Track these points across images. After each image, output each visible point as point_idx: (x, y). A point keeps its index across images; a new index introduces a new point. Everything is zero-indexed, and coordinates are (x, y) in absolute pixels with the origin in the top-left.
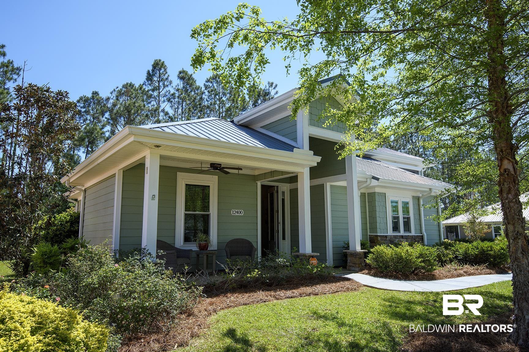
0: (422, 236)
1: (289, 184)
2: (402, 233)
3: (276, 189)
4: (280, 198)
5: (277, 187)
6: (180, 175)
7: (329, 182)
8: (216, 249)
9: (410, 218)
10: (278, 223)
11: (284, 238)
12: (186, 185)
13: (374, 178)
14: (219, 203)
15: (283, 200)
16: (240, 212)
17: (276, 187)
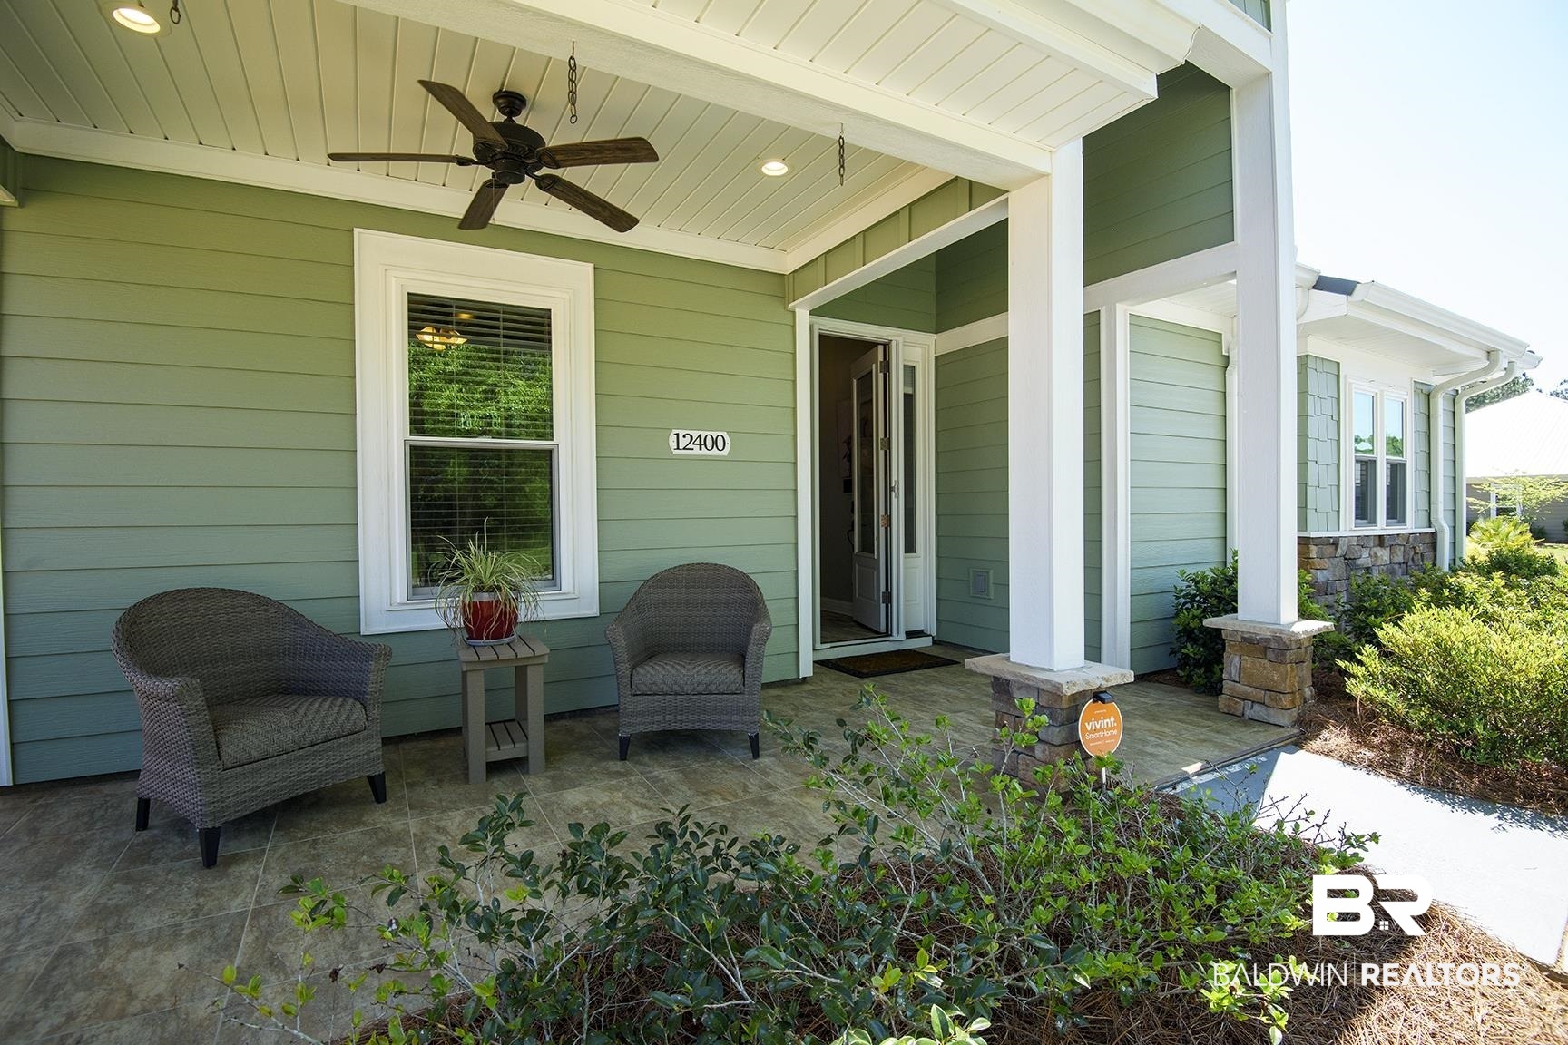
0: (1434, 535)
1: (933, 337)
2: (1382, 526)
3: (881, 358)
4: (898, 389)
5: (886, 345)
6: (371, 245)
7: (1121, 300)
8: (595, 611)
9: (1403, 465)
10: (889, 489)
11: (910, 547)
12: (409, 294)
13: (1323, 284)
14: (602, 395)
15: (909, 400)
16: (715, 443)
17: (880, 348)
